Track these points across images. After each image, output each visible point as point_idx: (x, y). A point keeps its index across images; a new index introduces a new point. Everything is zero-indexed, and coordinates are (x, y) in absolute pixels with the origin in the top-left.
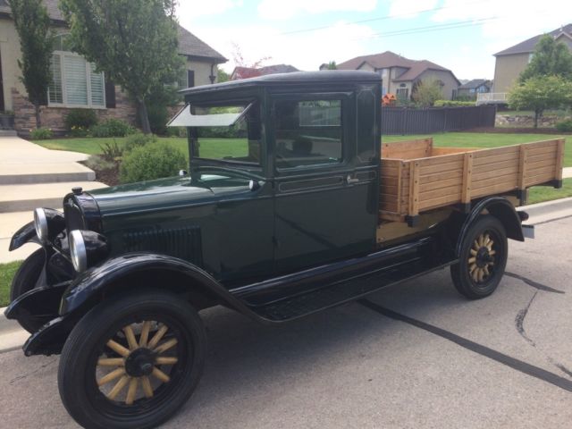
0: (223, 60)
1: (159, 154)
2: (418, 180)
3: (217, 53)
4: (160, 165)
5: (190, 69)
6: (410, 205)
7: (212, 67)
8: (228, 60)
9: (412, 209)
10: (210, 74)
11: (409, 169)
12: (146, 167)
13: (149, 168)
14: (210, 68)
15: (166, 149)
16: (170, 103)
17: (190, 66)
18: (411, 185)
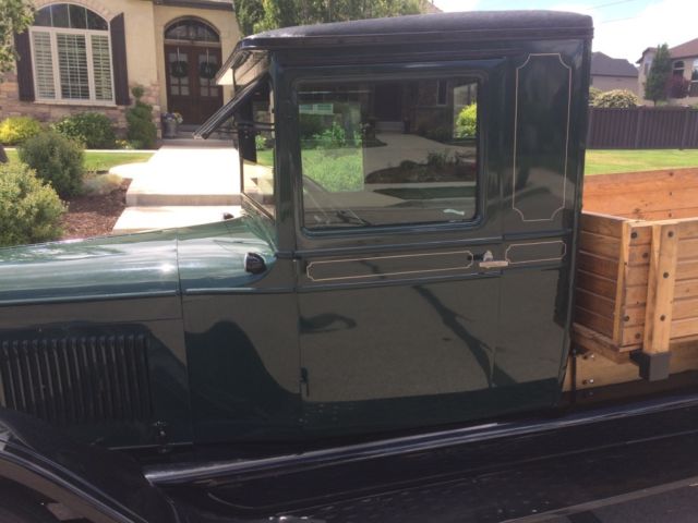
2: (672, 272)
6: (647, 328)
9: (651, 338)
11: (650, 244)
18: (651, 282)
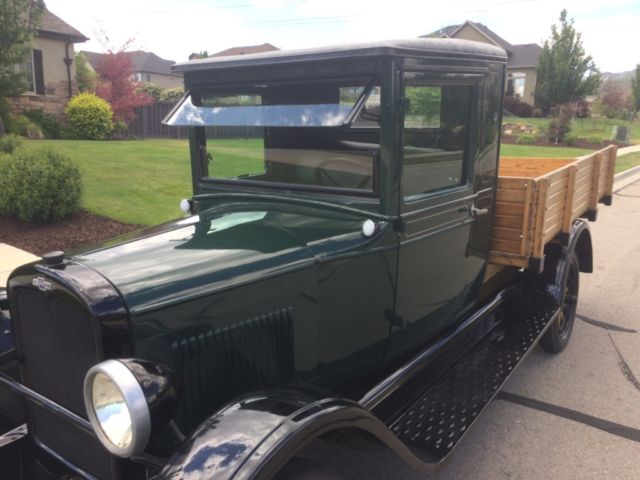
0: (82, 39)
1: (42, 165)
3: (73, 29)
4: (44, 181)
5: (36, 47)
6: (536, 243)
7: (67, 47)
8: (88, 39)
9: (539, 247)
10: (64, 56)
11: (538, 191)
12: (20, 184)
13: (26, 186)
14: (64, 49)
15: (50, 157)
16: (11, 91)
17: (35, 44)
18: (540, 214)
